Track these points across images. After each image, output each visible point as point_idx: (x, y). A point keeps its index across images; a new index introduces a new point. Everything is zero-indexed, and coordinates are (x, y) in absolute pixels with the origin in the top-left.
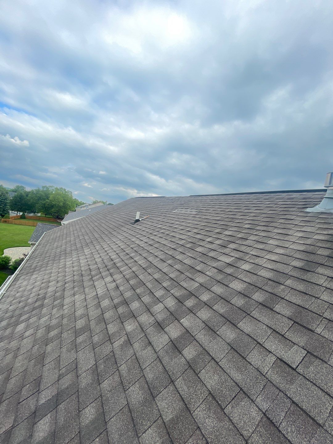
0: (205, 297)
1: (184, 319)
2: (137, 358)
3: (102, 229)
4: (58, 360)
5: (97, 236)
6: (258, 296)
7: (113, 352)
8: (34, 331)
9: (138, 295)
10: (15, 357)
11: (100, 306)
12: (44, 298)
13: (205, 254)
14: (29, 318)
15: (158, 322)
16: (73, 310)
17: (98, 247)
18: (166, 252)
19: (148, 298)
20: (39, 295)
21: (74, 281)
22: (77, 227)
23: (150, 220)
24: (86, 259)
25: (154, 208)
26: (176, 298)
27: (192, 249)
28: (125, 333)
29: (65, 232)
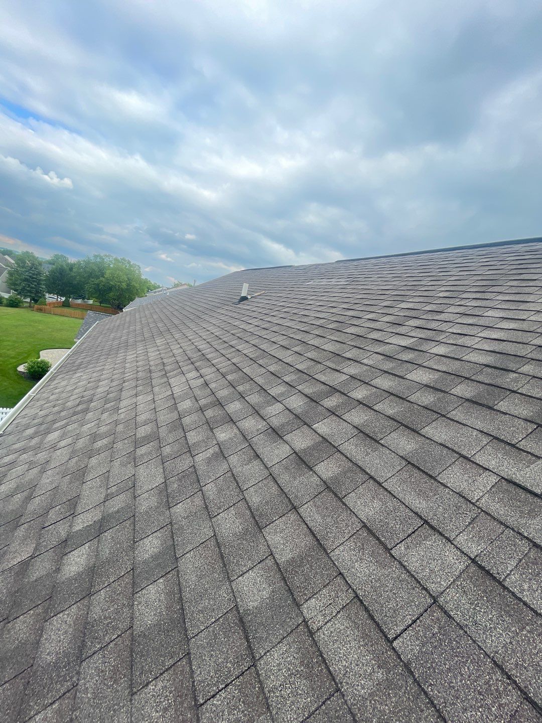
0: (360, 393)
1: (320, 423)
2: (233, 475)
3: (186, 313)
4: (106, 476)
5: (176, 322)
6: (462, 390)
7: (195, 467)
8: (72, 441)
9: (240, 393)
10: (42, 471)
11: (176, 409)
12: (91, 401)
13: (361, 336)
14: (67, 425)
15: (273, 429)
16: (134, 414)
17: (177, 336)
18: (291, 336)
19: (257, 397)
20: (83, 397)
21: (137, 378)
22: (147, 312)
23: (266, 298)
24: (159, 350)
25: (273, 281)
26: (306, 396)
27: (338, 331)
28: (215, 442)
29: (128, 319)
